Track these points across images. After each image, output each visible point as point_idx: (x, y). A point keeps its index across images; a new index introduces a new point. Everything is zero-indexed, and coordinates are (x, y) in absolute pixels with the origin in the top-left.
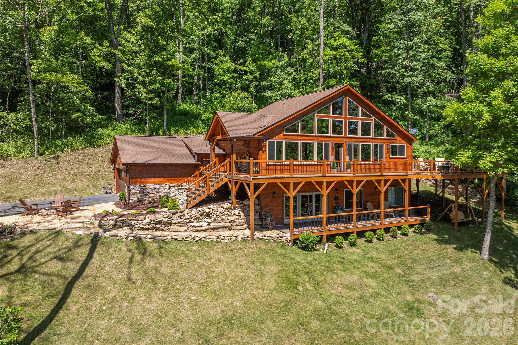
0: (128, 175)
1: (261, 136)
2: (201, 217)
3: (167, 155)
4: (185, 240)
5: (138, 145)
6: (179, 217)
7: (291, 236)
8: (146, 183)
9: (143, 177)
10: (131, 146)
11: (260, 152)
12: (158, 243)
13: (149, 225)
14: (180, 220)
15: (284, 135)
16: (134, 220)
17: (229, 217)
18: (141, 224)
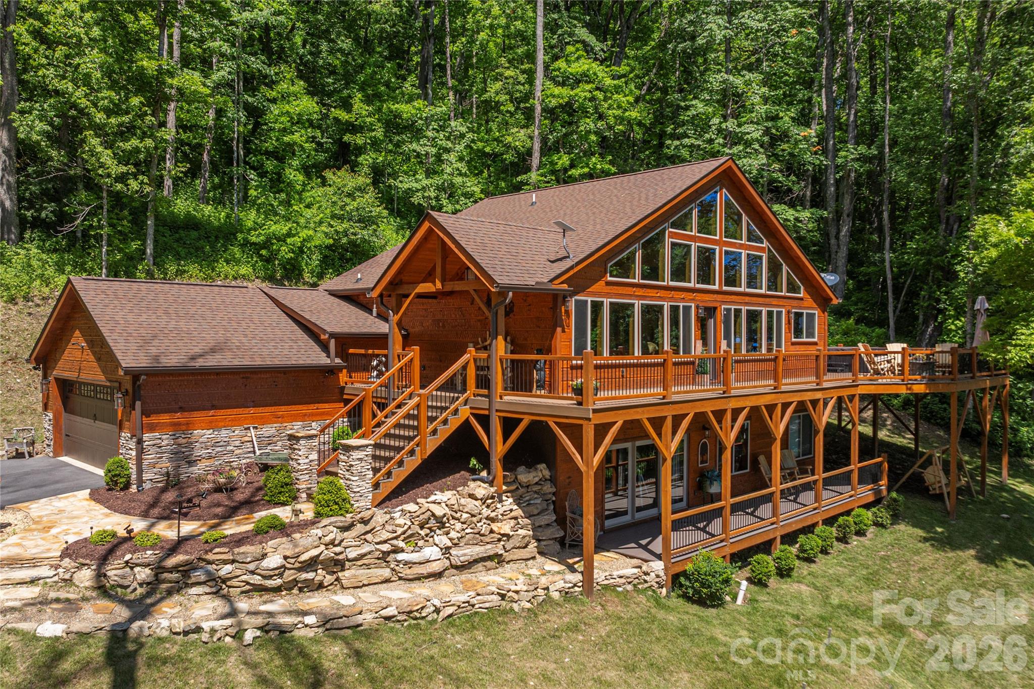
0: (138, 404)
1: (565, 286)
2: (423, 533)
3: (244, 340)
4: (416, 619)
5: (148, 309)
6: (362, 538)
7: (666, 569)
8: (188, 426)
9: (182, 409)
10: (131, 311)
11: (559, 330)
12: (344, 639)
13: (281, 575)
14: (366, 548)
15: (608, 283)
16: (225, 562)
17: (495, 526)
18: (253, 572)
